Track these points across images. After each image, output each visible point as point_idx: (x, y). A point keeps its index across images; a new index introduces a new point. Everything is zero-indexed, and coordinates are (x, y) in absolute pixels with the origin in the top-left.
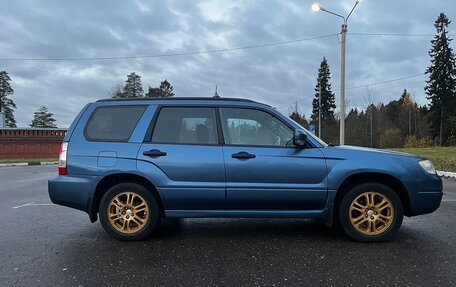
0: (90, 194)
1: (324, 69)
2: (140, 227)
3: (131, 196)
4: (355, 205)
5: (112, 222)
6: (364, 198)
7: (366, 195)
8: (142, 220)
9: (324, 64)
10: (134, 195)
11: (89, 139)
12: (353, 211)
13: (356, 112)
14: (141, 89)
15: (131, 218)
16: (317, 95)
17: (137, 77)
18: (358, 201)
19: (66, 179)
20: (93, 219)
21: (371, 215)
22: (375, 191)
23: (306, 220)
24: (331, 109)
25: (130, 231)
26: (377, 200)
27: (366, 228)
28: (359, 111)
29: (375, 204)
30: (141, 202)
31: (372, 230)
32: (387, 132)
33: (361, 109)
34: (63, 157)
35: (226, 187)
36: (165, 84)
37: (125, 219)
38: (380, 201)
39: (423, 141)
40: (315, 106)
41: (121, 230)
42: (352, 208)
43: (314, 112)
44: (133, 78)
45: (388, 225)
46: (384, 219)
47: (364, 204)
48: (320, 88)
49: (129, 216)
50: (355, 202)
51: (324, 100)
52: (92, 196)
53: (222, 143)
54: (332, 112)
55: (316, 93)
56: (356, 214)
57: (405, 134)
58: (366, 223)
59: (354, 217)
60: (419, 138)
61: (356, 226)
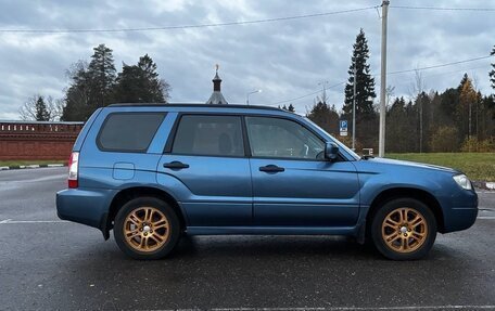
0: (104, 208)
1: (361, 45)
2: (160, 245)
3: (150, 211)
4: (388, 222)
5: (129, 239)
6: (397, 214)
7: (400, 211)
8: (162, 238)
9: (361, 38)
10: (153, 210)
11: (102, 149)
12: (386, 228)
13: (402, 102)
14: (112, 68)
15: (150, 235)
16: (351, 80)
17: (108, 50)
18: (392, 217)
19: (76, 192)
20: (107, 236)
21: (404, 232)
22: (409, 207)
23: (336, 237)
24: (370, 99)
25: (148, 249)
26: (411, 217)
27: (399, 246)
28: (407, 101)
29: (409, 220)
30: (160, 218)
31: (405, 248)
32: (441, 131)
33: (409, 99)
34: (74, 168)
35: (253, 202)
36: (146, 60)
37: (143, 236)
38: (414, 217)
39: (486, 143)
40: (348, 95)
41: (138, 248)
42: (385, 224)
43: (347, 102)
44: (102, 51)
45: (421, 242)
46: (418, 236)
47: (398, 220)
48: (355, 71)
49: (148, 232)
50: (388, 218)
51: (360, 86)
52: (107, 212)
53: (248, 155)
54: (371, 103)
55: (349, 76)
56: (389, 231)
57: (463, 134)
58: (399, 240)
59: (387, 234)
60: (481, 139)
61: (389, 244)
